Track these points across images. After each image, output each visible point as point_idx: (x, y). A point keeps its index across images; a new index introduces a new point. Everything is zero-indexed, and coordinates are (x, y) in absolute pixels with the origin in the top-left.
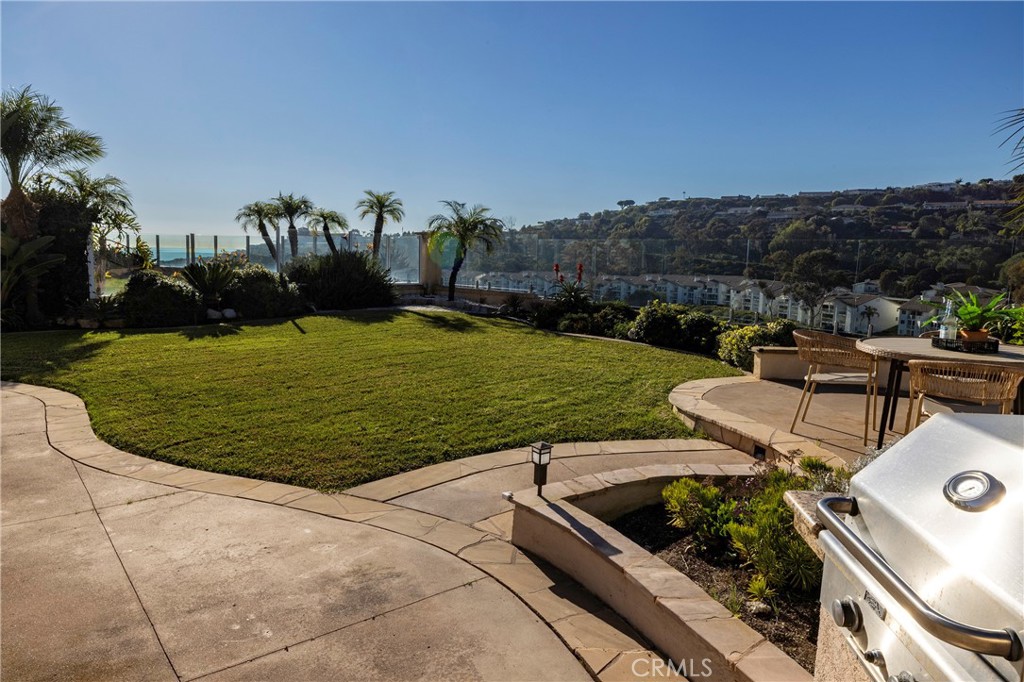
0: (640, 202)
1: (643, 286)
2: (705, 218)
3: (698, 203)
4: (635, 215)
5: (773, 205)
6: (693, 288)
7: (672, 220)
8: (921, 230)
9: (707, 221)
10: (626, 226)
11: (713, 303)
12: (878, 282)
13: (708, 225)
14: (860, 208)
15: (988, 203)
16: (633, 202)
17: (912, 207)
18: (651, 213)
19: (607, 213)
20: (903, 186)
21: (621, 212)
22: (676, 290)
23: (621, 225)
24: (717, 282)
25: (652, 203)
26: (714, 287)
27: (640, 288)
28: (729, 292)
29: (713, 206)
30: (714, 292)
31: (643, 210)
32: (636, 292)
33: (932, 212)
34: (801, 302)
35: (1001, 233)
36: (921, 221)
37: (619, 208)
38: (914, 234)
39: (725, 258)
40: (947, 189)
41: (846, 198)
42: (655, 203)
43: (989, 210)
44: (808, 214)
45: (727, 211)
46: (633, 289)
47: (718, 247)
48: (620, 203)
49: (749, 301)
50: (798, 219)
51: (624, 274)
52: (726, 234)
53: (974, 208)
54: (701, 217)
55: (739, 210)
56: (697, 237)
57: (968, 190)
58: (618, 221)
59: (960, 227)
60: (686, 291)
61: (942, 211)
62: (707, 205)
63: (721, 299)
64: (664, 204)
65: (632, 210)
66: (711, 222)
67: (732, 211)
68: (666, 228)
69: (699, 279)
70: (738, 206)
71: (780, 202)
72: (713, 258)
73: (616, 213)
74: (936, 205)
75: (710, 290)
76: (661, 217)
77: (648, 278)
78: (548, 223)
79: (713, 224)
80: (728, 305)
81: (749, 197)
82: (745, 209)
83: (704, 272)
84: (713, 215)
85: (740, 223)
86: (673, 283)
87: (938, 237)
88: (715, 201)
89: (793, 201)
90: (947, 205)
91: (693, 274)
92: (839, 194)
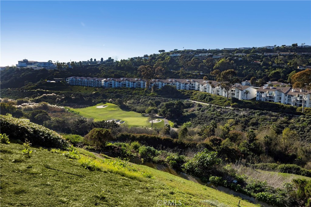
0: (167, 51)
1: (168, 83)
2: (191, 57)
3: (188, 52)
4: (165, 56)
5: (215, 53)
6: (186, 84)
7: (179, 58)
8: (263, 62)
9: (192, 58)
10: (162, 60)
11: (193, 90)
12: (250, 81)
13: (192, 60)
14: (244, 54)
15: (284, 53)
16: (164, 51)
17: (261, 54)
18: (171, 55)
19: (155, 55)
20: (258, 47)
21: (160, 55)
22: (180, 85)
23: (160, 60)
24: (195, 81)
25: (171, 51)
26: (194, 84)
27: (166, 84)
28: (199, 85)
29: (194, 53)
30: (194, 86)
31: (168, 54)
32: (165, 86)
33: (267, 56)
34: (224, 89)
35: (288, 64)
36: (263, 59)
37: (159, 53)
38: (261, 64)
39: (198, 72)
40: (272, 48)
41: (239, 51)
43: (285, 56)
44: (227, 56)
45: (198, 54)
46: (164, 84)
47: (195, 69)
48: (160, 51)
49: (206, 89)
50: (223, 58)
51: (161, 79)
52: (199, 63)
53: (280, 55)
54: (189, 57)
55: (203, 54)
56: (188, 64)
57: (278, 49)
58: (158, 58)
59: (276, 62)
60: (184, 85)
61: (270, 56)
62: (192, 52)
63: (196, 88)
64: (176, 52)
65: (164, 54)
66: (193, 59)
67: (200, 55)
68: (177, 61)
69: (188, 80)
70: (203, 53)
71: (217, 52)
72: (194, 72)
73: (158, 55)
74: (269, 54)
75: (192, 84)
76: (175, 56)
77: (170, 80)
78: (132, 58)
79: (194, 60)
80: (199, 90)
81: (206, 50)
82: (205, 54)
83: (190, 78)
84: (193, 56)
85: (203, 59)
86: (179, 82)
87: (269, 65)
88: (195, 51)
89: (222, 51)
90: (272, 54)
91: (186, 79)
92: (237, 49)
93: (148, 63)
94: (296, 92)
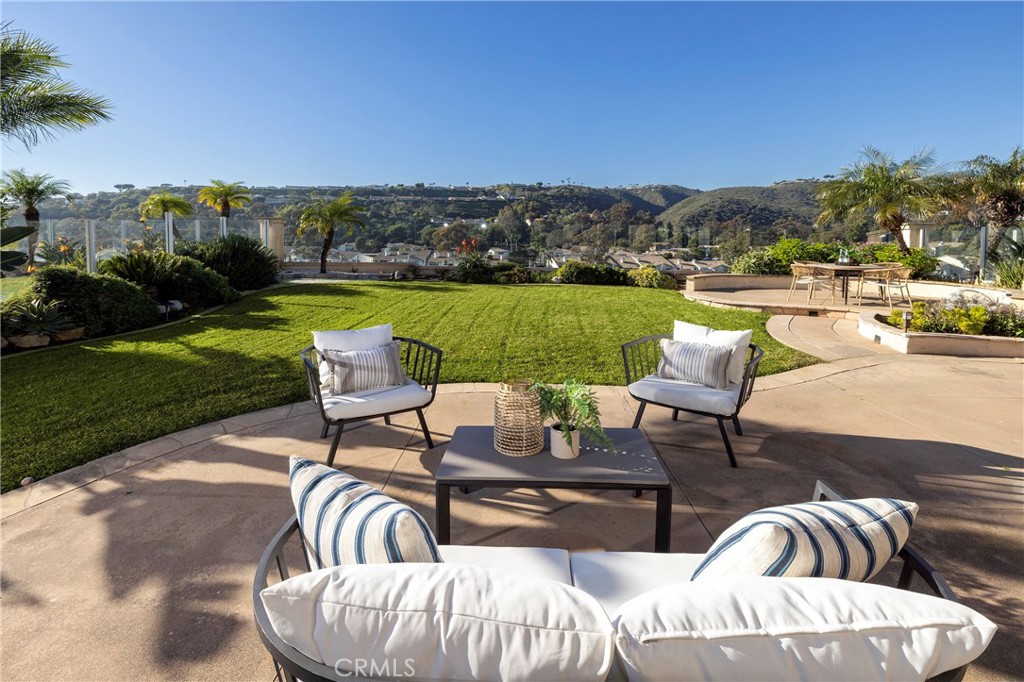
4: (138, 197)
5: (269, 194)
8: (372, 212)
10: (128, 206)
12: (354, 244)
14: (332, 198)
15: (405, 198)
16: (131, 186)
17: (363, 199)
18: (155, 196)
19: (103, 194)
20: (356, 186)
21: (119, 195)
23: (124, 205)
25: (154, 188)
31: (145, 193)
33: (375, 202)
35: (415, 214)
36: (371, 207)
37: (117, 191)
38: (368, 215)
40: (381, 189)
41: (321, 192)
42: (157, 188)
43: (407, 202)
44: (296, 200)
48: (118, 186)
50: (290, 204)
53: (398, 201)
57: (393, 190)
58: (119, 202)
59: (392, 211)
61: (381, 201)
64: (168, 189)
65: (132, 193)
71: (272, 192)
73: (113, 195)
74: (378, 198)
81: (246, 188)
87: (383, 217)
89: (283, 191)
90: (383, 198)
92: (315, 189)
93: (88, 212)
94: (440, 257)
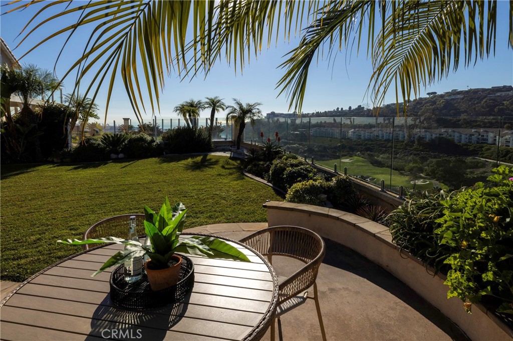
0: (439, 93)
1: (440, 135)
2: (480, 99)
3: (476, 91)
4: (437, 99)
6: (471, 135)
7: (459, 101)
9: (482, 100)
10: (430, 105)
11: (485, 143)
13: (482, 102)
16: (436, 93)
18: (447, 98)
19: (421, 99)
21: (429, 98)
22: (461, 136)
24: (487, 132)
25: (447, 93)
26: (485, 135)
27: (438, 135)
28: (495, 137)
29: (486, 92)
30: (485, 137)
31: (442, 96)
32: (436, 137)
37: (428, 96)
39: (493, 119)
42: (449, 92)
45: (495, 94)
46: (434, 136)
47: (489, 113)
48: (428, 94)
49: (509, 142)
51: (429, 128)
52: (495, 106)
54: (478, 98)
55: (503, 94)
56: (475, 109)
58: (427, 103)
60: (467, 136)
62: (482, 92)
63: (490, 141)
64: (455, 93)
65: (435, 97)
66: (484, 100)
67: (498, 94)
68: (456, 105)
69: (475, 130)
70: (504, 91)
72: (486, 119)
73: (425, 99)
75: (483, 136)
76: (453, 99)
77: (443, 130)
78: (388, 105)
79: (486, 102)
80: (494, 144)
82: (507, 93)
83: (479, 126)
84: (485, 97)
85: (504, 100)
86: (458, 132)
88: (488, 89)
91: (472, 128)
93: (411, 109)
